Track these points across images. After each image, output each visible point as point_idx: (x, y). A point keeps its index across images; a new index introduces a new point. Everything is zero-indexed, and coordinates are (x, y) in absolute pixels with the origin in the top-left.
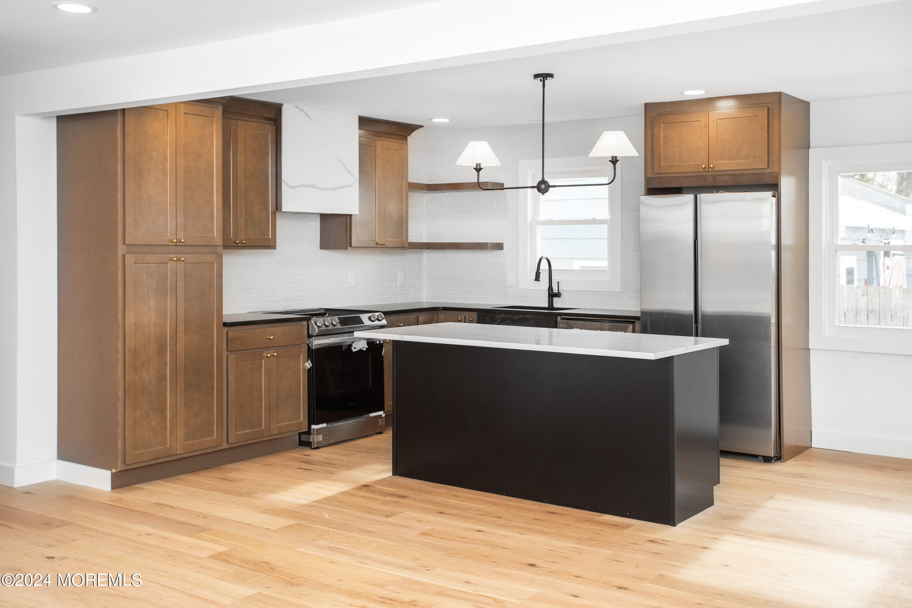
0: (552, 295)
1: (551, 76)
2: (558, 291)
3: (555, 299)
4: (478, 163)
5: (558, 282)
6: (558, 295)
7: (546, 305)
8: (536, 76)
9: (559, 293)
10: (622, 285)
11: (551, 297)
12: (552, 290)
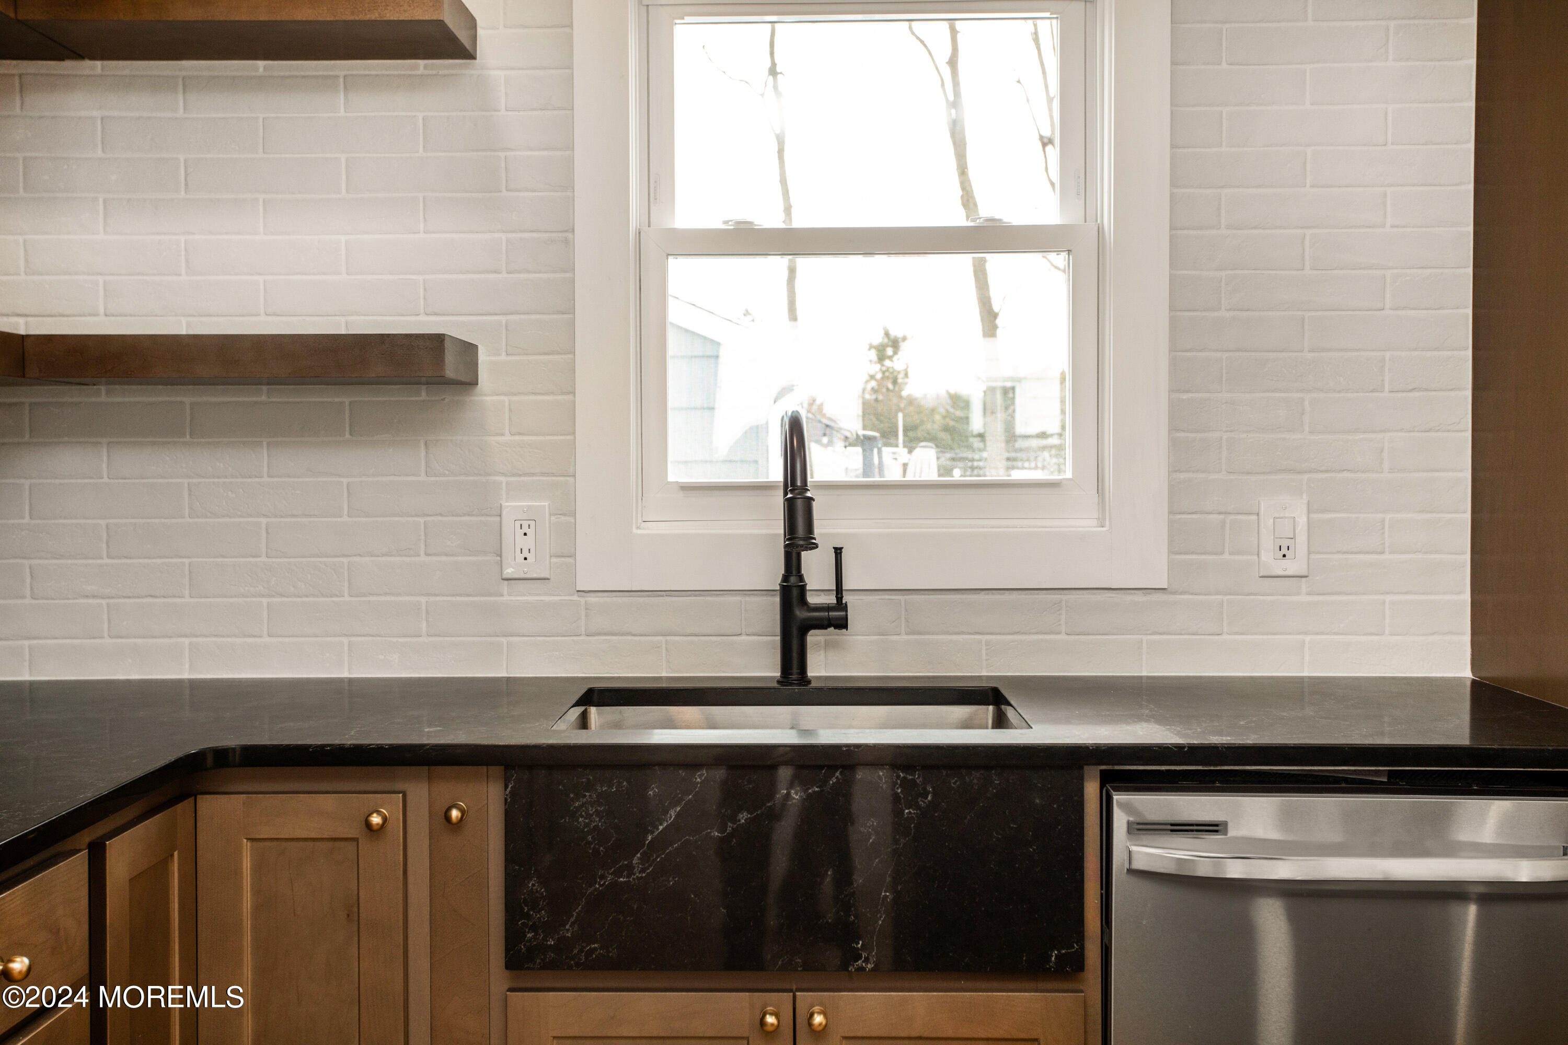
0: (800, 614)
2: (839, 596)
5: (838, 551)
6: (834, 617)
9: (841, 605)
10: (1171, 552)
11: (795, 632)
12: (802, 590)
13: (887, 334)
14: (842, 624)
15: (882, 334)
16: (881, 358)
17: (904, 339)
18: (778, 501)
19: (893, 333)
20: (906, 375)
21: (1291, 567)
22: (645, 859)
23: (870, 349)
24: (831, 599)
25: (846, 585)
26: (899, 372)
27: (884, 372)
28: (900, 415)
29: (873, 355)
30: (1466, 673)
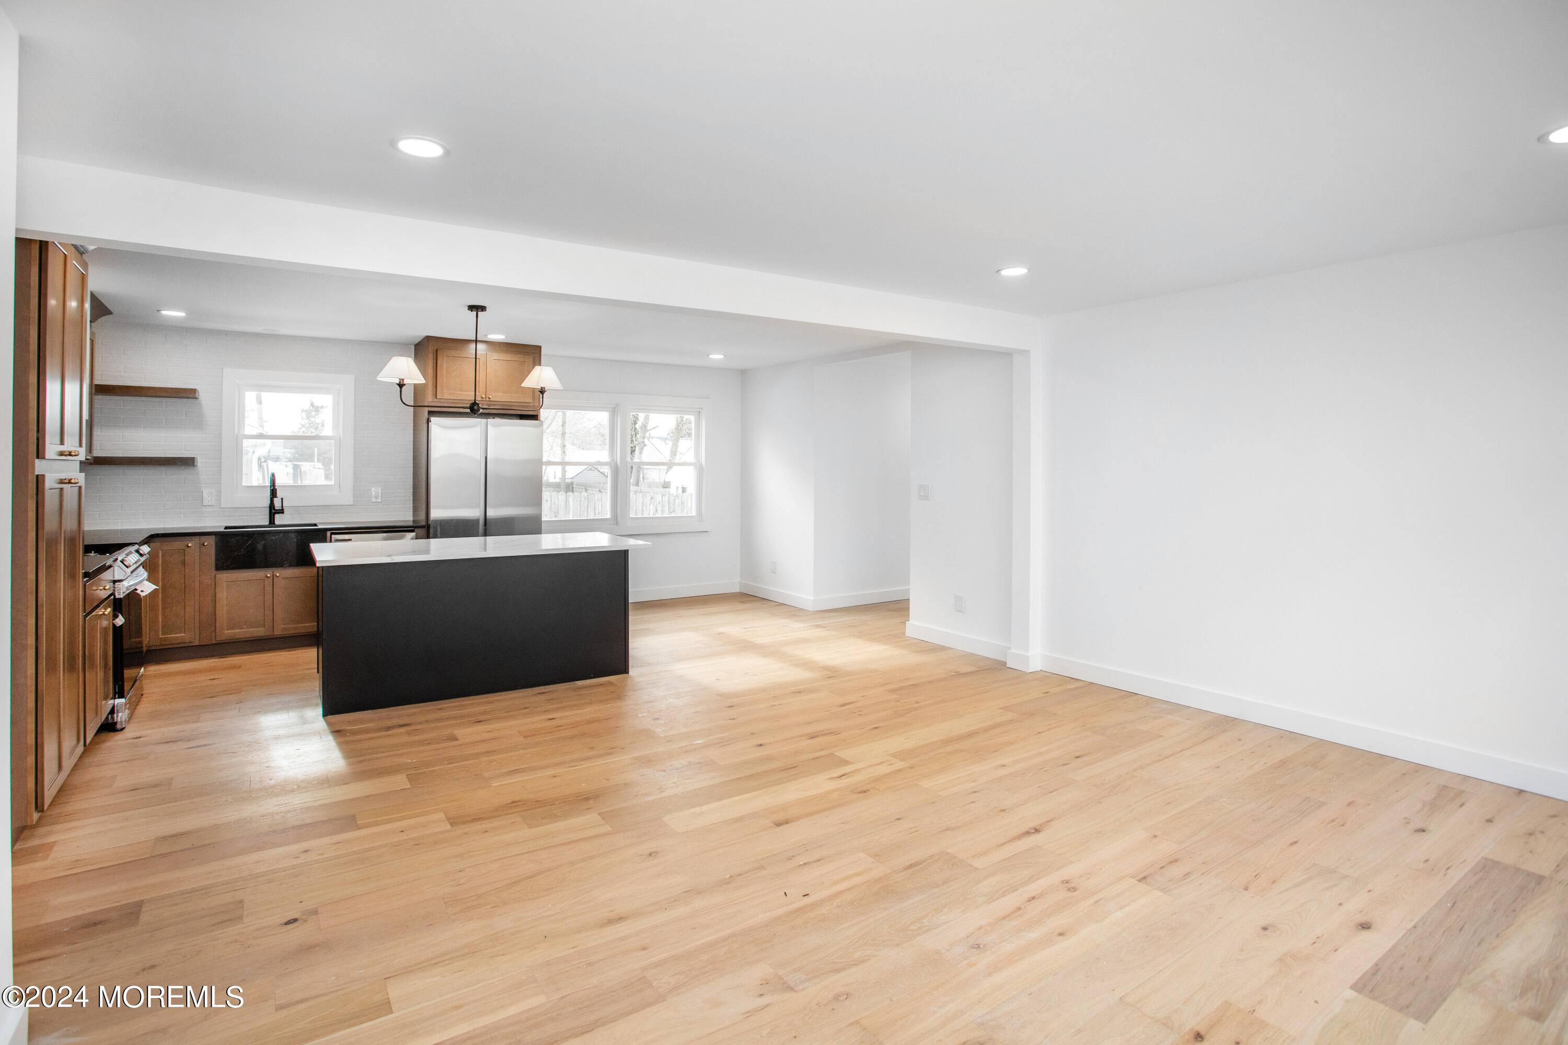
0: (273, 511)
1: (483, 308)
2: (282, 507)
3: (277, 516)
4: (402, 378)
5: (282, 499)
6: (281, 511)
7: (267, 523)
8: (471, 308)
9: (283, 509)
10: (354, 498)
11: (272, 514)
12: (274, 506)
13: (312, 405)
14: (283, 513)
15: (309, 404)
16: (308, 417)
17: (322, 407)
18: (269, 490)
19: (316, 404)
20: (323, 426)
21: (377, 500)
22: (244, 550)
23: (302, 412)
24: (281, 508)
25: (284, 506)
26: (318, 424)
27: (310, 424)
28: (316, 449)
29: (304, 415)
30: (412, 519)
